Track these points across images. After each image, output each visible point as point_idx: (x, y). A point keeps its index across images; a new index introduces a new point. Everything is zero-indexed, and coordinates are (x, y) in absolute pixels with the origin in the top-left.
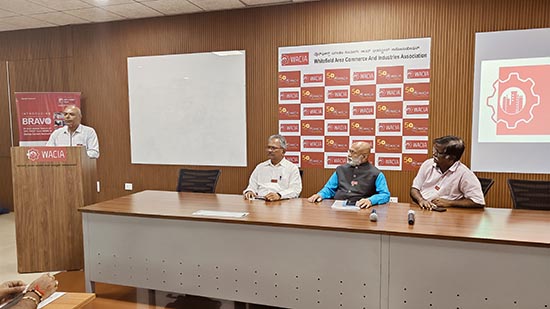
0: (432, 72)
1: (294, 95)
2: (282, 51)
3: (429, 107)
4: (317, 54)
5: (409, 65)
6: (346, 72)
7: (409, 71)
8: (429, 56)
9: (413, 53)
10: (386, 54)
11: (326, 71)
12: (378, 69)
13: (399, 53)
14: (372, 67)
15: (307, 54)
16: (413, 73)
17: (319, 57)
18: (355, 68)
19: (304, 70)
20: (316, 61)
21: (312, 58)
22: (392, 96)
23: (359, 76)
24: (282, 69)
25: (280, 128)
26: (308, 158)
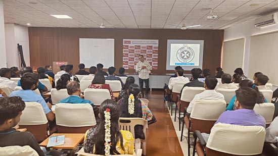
0: (159, 48)
1: (127, 51)
2: (124, 40)
3: (158, 55)
5: (154, 46)
6: (140, 46)
8: (158, 44)
9: (155, 43)
10: (149, 43)
12: (147, 46)
13: (152, 43)
14: (145, 45)
18: (142, 45)
19: (129, 45)
21: (131, 42)
22: (150, 52)
23: (142, 47)
24: (124, 44)
25: (123, 59)
26: (130, 67)
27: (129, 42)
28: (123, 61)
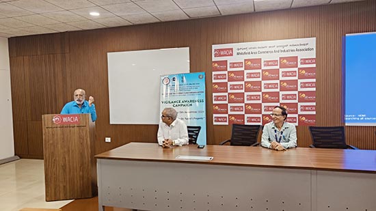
0: (317, 60)
1: (223, 77)
2: (214, 47)
3: (316, 83)
4: (238, 49)
5: (301, 55)
6: (259, 61)
7: (301, 59)
9: (304, 48)
11: (245, 60)
12: (280, 58)
14: (276, 57)
15: (232, 49)
16: (304, 61)
17: (240, 51)
18: (264, 58)
19: (230, 60)
20: (238, 54)
21: (235, 50)
22: (290, 76)
23: (267, 63)
25: (214, 99)
26: (233, 118)
27: (229, 52)
28: (214, 102)
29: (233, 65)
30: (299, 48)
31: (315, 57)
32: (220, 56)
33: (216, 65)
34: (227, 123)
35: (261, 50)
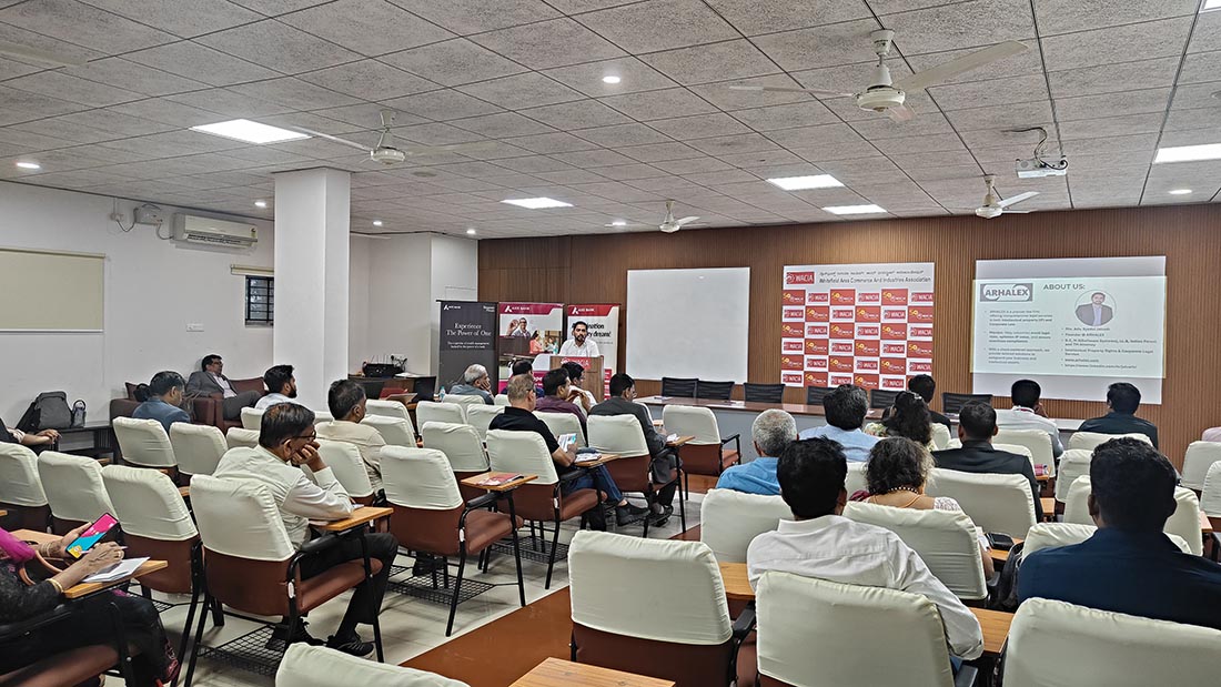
0: (936, 295)
1: (798, 314)
2: (787, 269)
3: (933, 330)
4: (822, 274)
5: (913, 288)
6: (851, 292)
7: (913, 294)
8: (933, 280)
9: (918, 277)
10: (891, 276)
11: (832, 291)
12: (883, 290)
13: (904, 276)
14: (877, 288)
15: (812, 273)
16: (917, 297)
17: (825, 277)
18: (860, 289)
19: (809, 289)
20: (821, 281)
21: (817, 278)
22: (897, 318)
23: (864, 297)
24: (786, 287)
25: (783, 346)
26: (811, 377)
27: (808, 278)
28: (784, 352)
29: (814, 297)
30: (909, 276)
31: (932, 291)
32: (795, 282)
33: (789, 296)
34: (801, 385)
35: (857, 277)
